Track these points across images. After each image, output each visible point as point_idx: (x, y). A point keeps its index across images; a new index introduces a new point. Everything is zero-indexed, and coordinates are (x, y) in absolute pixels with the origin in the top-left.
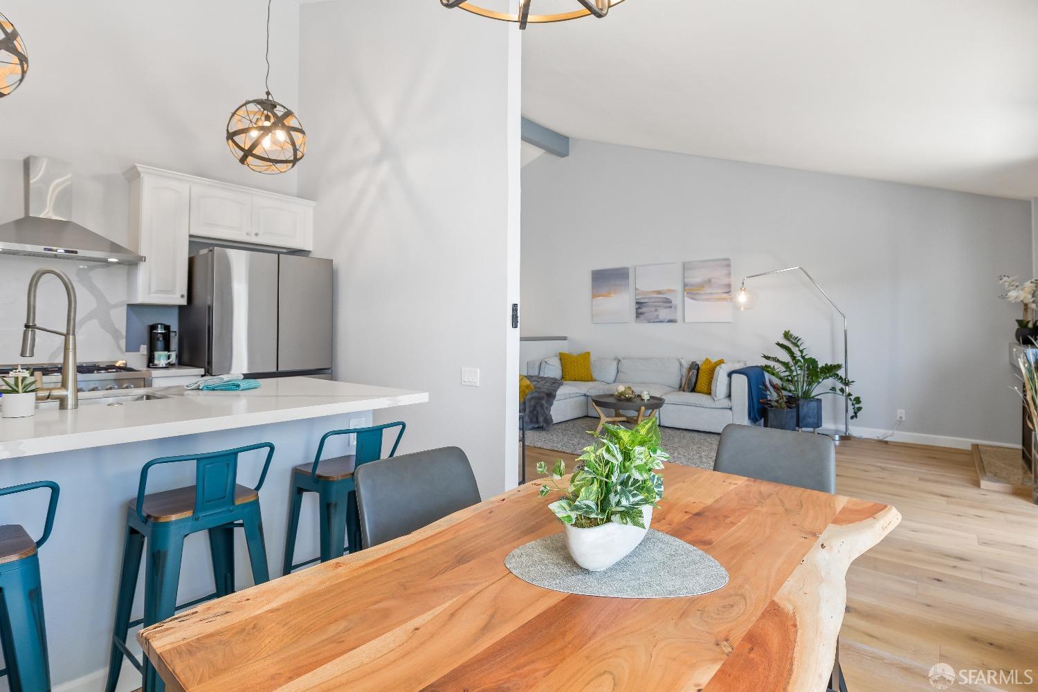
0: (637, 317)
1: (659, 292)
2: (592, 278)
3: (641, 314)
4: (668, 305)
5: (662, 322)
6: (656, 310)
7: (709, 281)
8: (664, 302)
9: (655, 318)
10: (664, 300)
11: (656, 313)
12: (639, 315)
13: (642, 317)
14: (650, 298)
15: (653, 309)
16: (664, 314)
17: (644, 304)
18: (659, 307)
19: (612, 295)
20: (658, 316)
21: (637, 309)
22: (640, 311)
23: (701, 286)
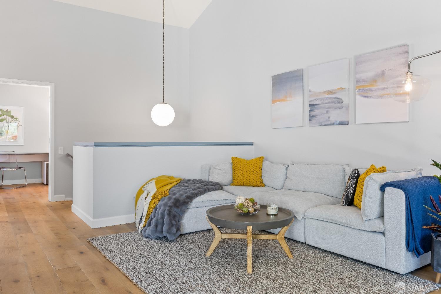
0: (310, 120)
1: (330, 92)
2: (272, 83)
3: (313, 116)
4: (340, 105)
5: (333, 124)
6: (327, 112)
7: (383, 73)
8: (335, 102)
9: (327, 121)
10: (335, 100)
11: (327, 115)
12: (311, 117)
13: (314, 120)
14: (321, 99)
15: (325, 111)
16: (335, 115)
17: (317, 106)
18: (330, 108)
19: (288, 99)
20: (329, 118)
21: (310, 111)
22: (313, 113)
23: (374, 80)
